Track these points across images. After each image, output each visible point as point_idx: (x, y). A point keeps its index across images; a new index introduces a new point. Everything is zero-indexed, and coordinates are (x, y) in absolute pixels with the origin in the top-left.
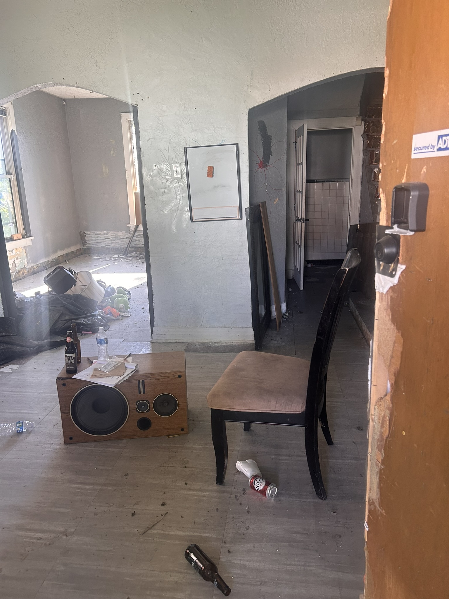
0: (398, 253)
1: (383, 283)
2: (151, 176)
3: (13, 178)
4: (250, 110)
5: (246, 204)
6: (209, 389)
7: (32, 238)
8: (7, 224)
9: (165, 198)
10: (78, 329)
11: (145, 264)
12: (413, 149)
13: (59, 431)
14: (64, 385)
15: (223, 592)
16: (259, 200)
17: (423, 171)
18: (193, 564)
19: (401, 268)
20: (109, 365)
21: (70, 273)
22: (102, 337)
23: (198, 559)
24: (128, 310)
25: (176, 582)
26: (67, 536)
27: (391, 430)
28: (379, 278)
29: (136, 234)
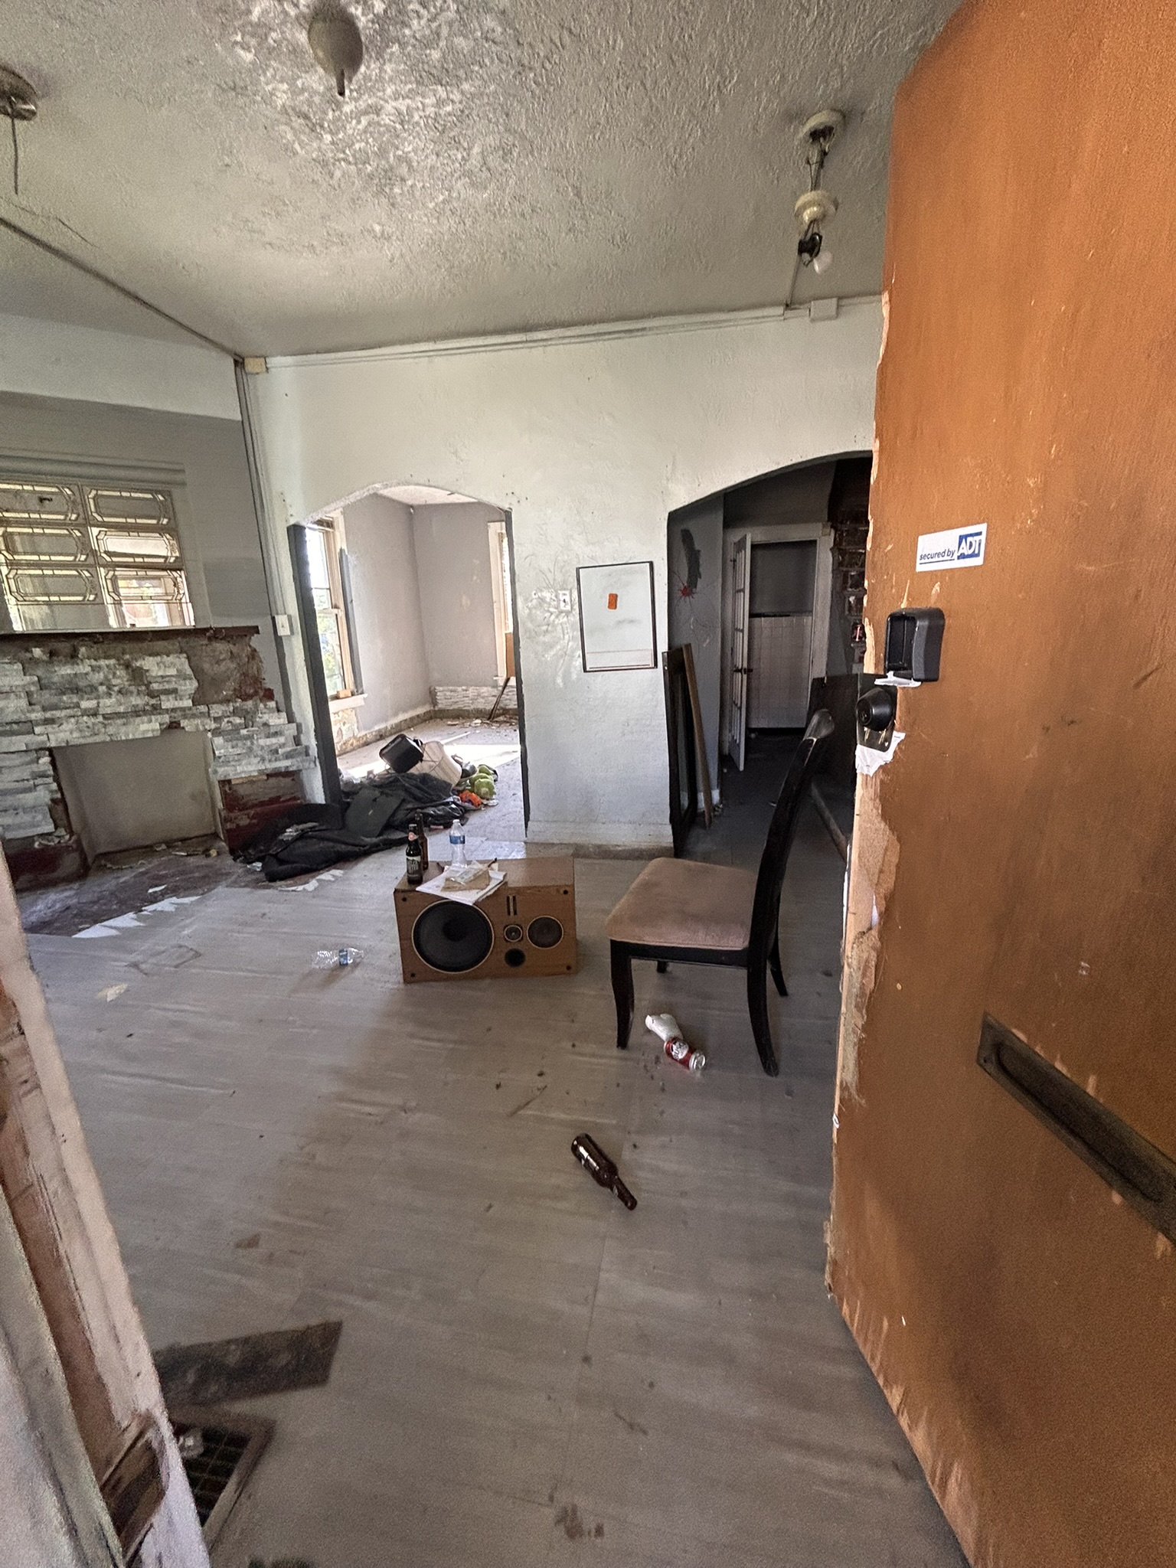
0: (893, 715)
1: (869, 761)
2: (530, 609)
3: (341, 614)
4: (671, 514)
5: (663, 647)
6: (608, 912)
7: (365, 695)
8: (332, 676)
9: (547, 639)
10: (425, 823)
11: (518, 731)
12: (918, 557)
13: (397, 963)
14: (404, 900)
15: (626, 1204)
16: (681, 641)
17: (934, 590)
18: (583, 1162)
19: (898, 737)
20: (466, 873)
21: (414, 744)
22: (457, 834)
23: (590, 1155)
24: (494, 797)
25: (558, 1187)
26: (406, 1112)
27: (878, 981)
28: (863, 752)
29: (506, 691)
